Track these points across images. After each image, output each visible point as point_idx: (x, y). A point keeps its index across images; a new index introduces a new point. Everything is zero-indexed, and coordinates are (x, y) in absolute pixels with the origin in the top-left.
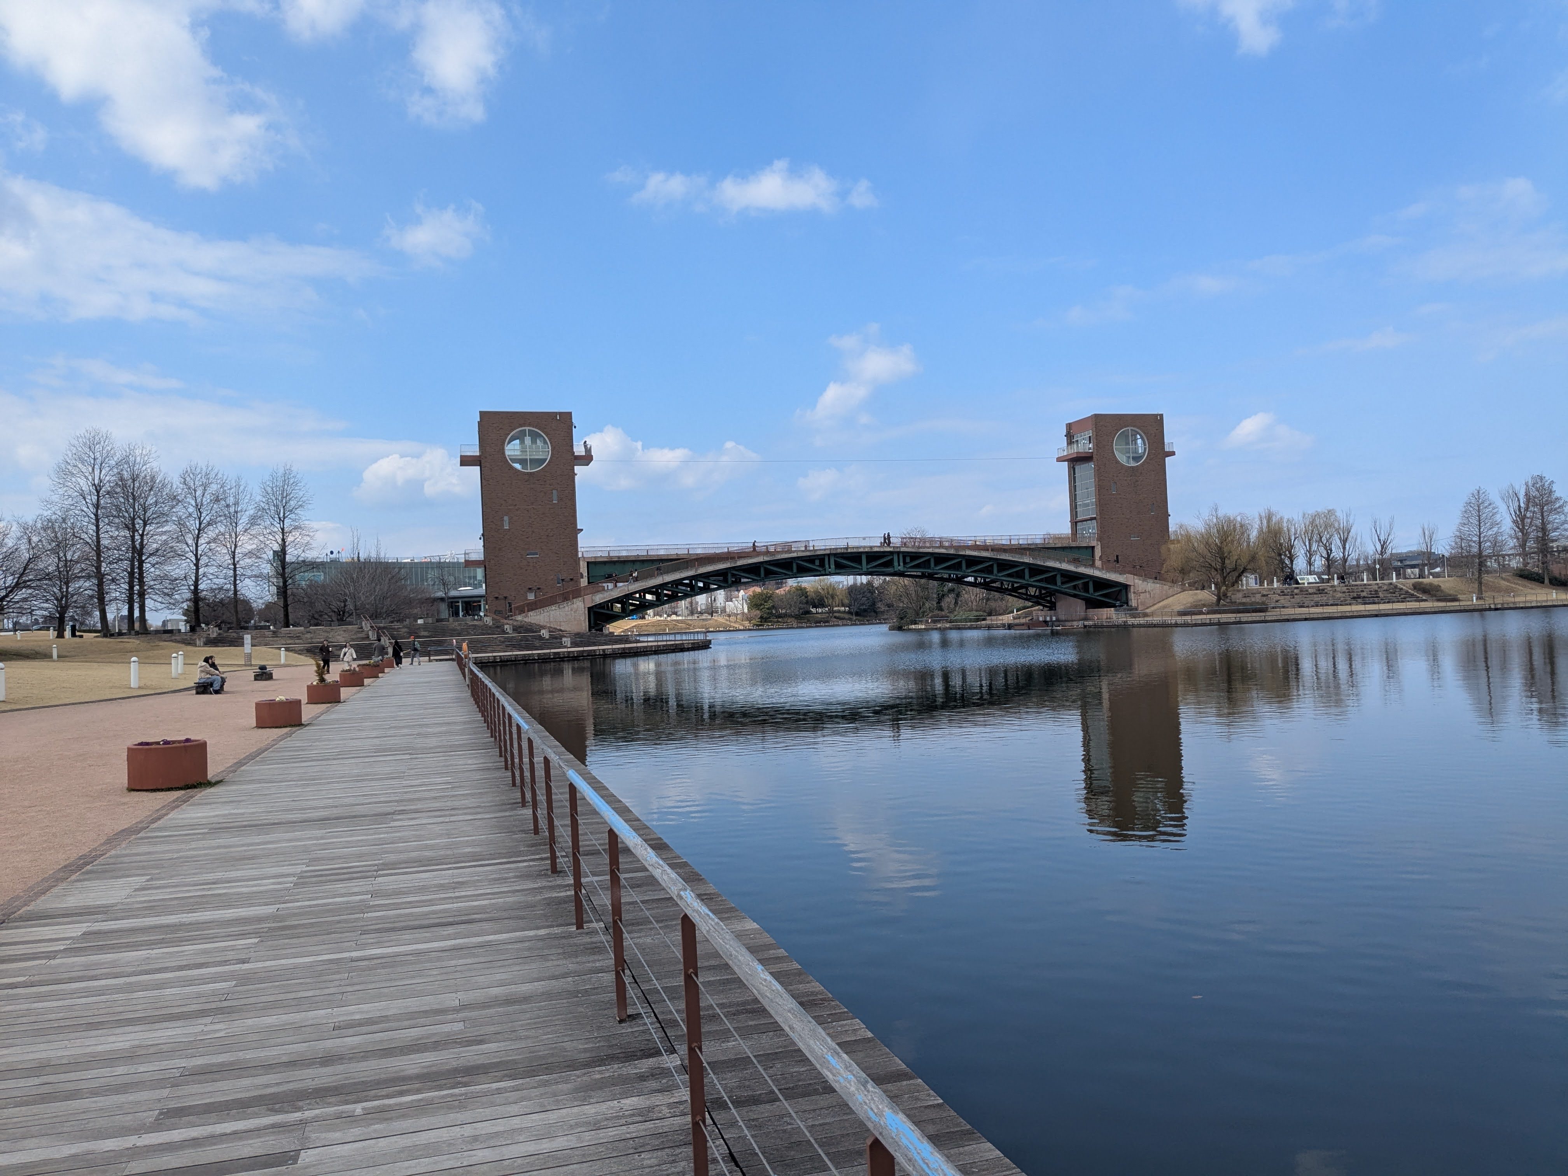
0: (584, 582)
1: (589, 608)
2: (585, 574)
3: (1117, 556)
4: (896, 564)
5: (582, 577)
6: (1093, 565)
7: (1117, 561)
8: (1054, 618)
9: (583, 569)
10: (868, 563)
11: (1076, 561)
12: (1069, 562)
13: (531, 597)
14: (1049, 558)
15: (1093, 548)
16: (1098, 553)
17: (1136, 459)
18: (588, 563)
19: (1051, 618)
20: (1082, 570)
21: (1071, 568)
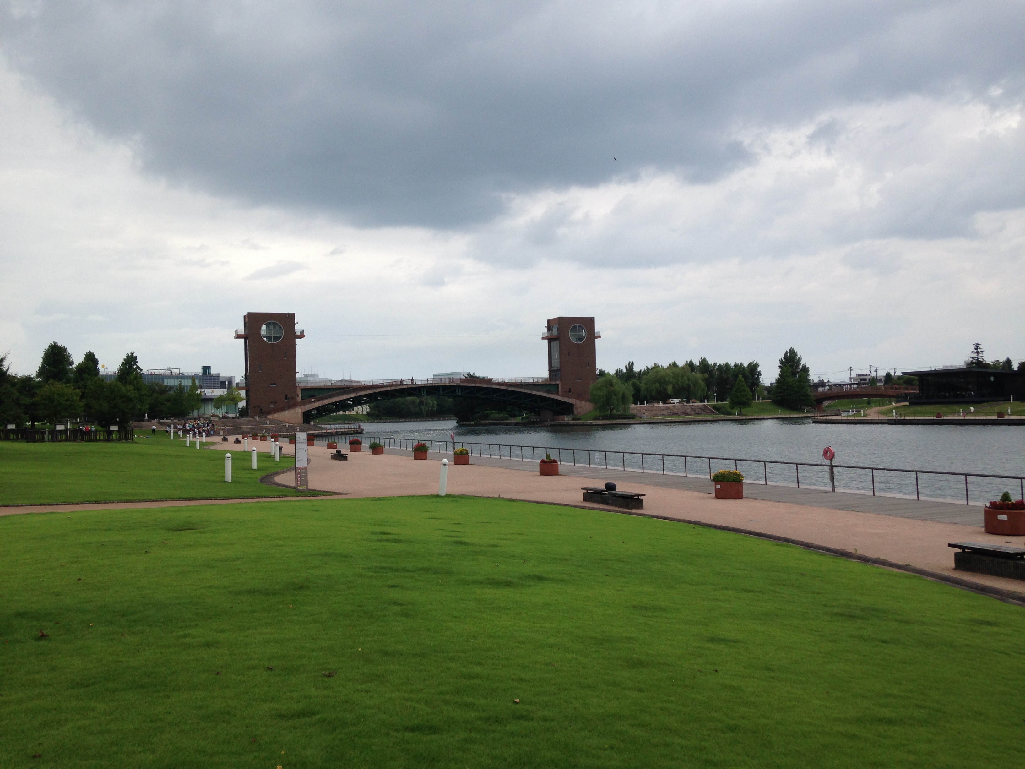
0: (299, 399)
1: (303, 412)
2: (300, 396)
3: (570, 389)
4: (457, 392)
5: (298, 396)
6: (557, 393)
7: (570, 392)
8: (538, 420)
9: (299, 392)
10: (443, 391)
11: (549, 392)
12: (544, 392)
13: (272, 406)
14: (534, 390)
15: (558, 384)
16: (560, 387)
17: (581, 339)
18: (301, 389)
19: (536, 420)
20: (553, 396)
21: (545, 395)
